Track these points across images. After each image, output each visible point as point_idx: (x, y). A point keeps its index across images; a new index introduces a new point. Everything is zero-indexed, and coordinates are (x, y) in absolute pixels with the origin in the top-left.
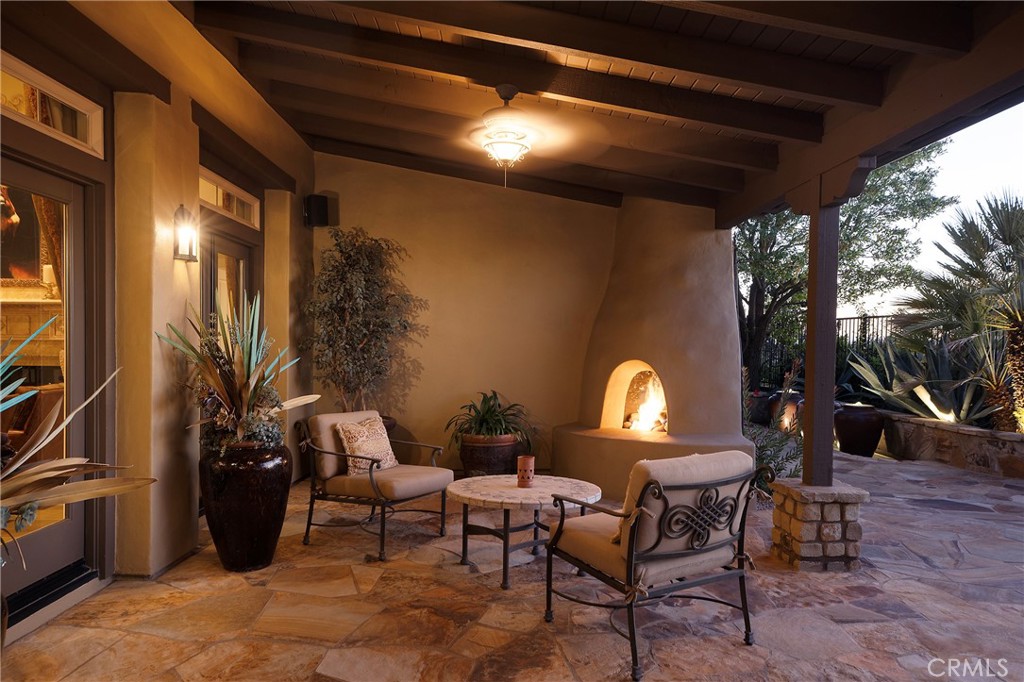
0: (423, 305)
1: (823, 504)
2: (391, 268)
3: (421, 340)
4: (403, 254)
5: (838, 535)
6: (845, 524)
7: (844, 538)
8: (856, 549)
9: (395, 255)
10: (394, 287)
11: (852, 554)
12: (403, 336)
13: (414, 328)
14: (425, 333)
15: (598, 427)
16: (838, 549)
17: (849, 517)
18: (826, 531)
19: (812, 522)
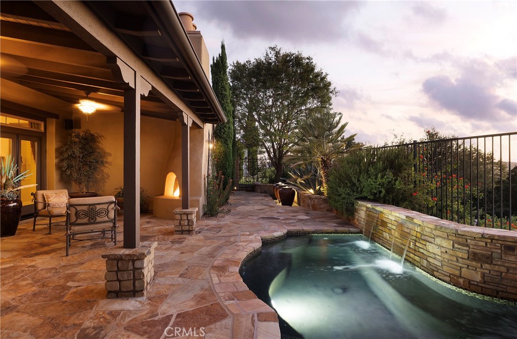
0: (110, 155)
1: (181, 214)
2: (99, 142)
3: (109, 167)
4: (103, 138)
5: (186, 224)
6: (189, 220)
7: (188, 225)
8: (192, 228)
9: (100, 138)
10: (100, 149)
11: (190, 229)
12: (103, 165)
13: (107, 162)
14: (110, 164)
15: (163, 195)
16: (187, 228)
17: (189, 218)
18: (182, 222)
19: (177, 220)
